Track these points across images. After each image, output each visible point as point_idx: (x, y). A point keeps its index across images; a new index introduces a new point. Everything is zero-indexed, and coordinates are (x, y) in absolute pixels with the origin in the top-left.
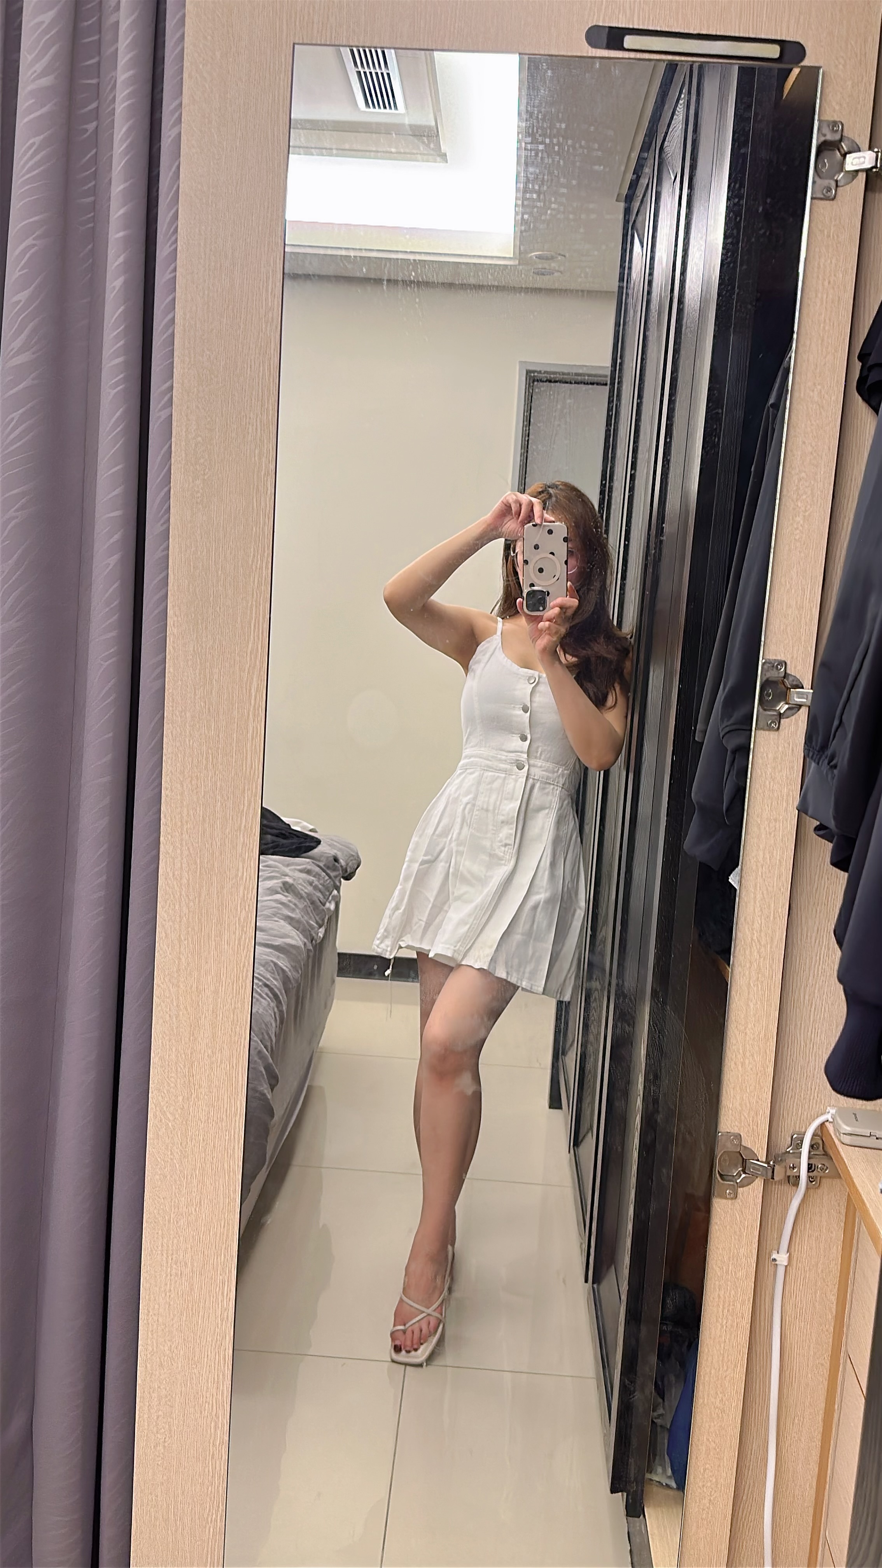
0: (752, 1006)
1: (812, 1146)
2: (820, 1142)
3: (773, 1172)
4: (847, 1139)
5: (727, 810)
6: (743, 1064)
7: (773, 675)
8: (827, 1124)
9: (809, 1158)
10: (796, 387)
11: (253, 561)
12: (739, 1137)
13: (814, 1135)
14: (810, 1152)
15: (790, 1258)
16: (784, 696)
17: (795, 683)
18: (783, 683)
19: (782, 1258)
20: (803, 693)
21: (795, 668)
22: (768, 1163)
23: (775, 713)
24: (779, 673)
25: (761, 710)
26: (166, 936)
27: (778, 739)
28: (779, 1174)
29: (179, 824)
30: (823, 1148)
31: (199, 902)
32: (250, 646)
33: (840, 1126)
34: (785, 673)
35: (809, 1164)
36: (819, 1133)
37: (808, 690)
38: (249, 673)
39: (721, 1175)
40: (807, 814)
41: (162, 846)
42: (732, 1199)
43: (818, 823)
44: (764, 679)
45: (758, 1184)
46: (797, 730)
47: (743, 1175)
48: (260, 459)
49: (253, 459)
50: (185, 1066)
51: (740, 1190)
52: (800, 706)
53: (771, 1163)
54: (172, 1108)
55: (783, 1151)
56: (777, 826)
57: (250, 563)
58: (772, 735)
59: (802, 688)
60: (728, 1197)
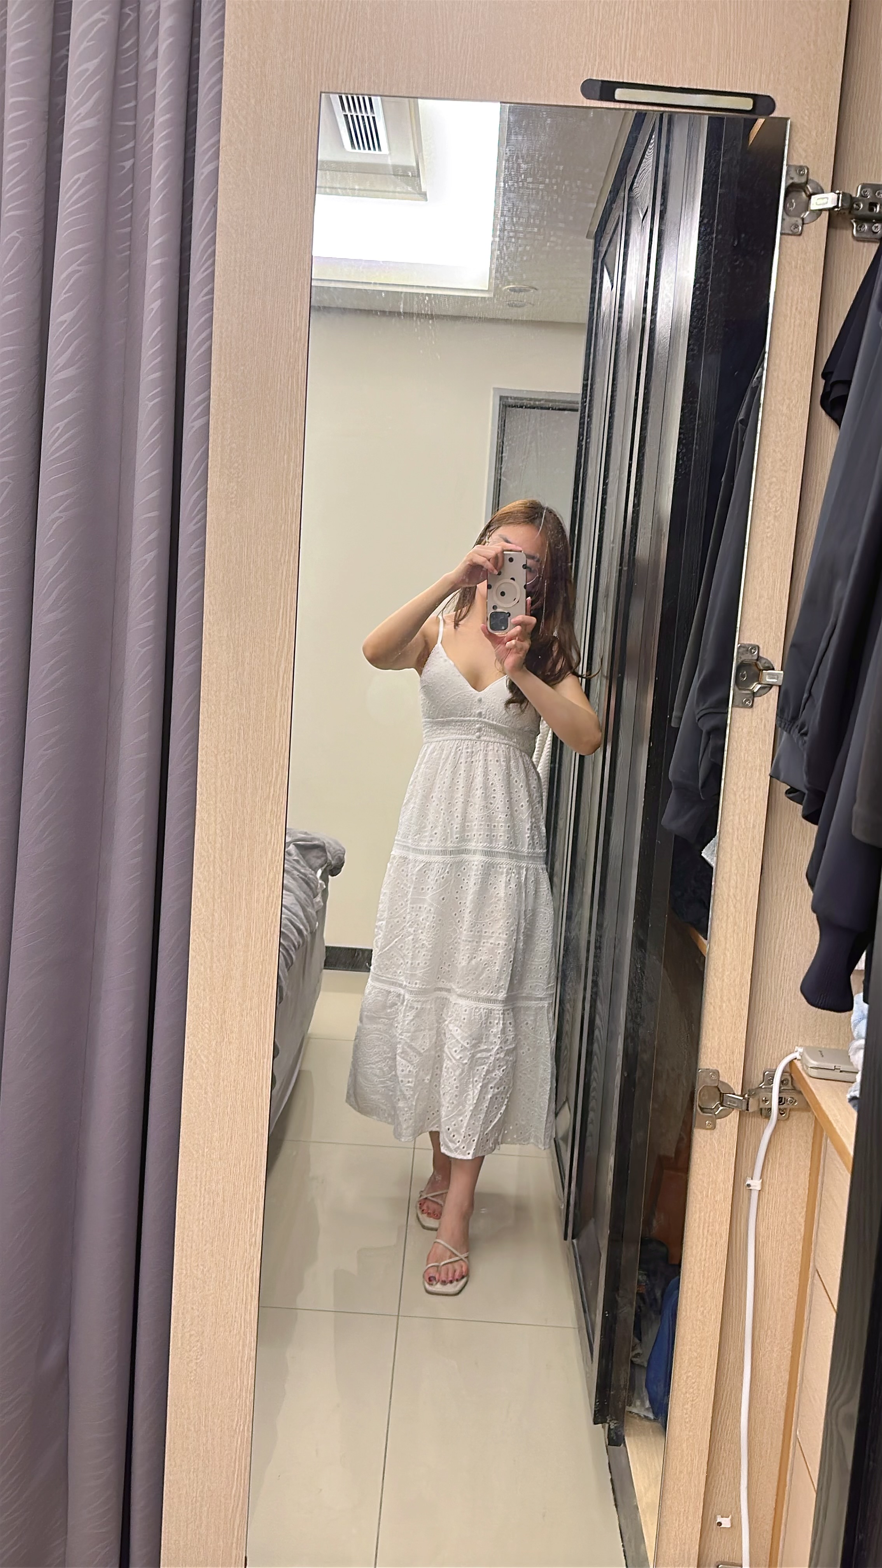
0: (728, 955)
1: (782, 1082)
2: (790, 1079)
3: (748, 1104)
4: (814, 1073)
5: (702, 787)
6: (721, 1007)
7: (747, 657)
8: (795, 1061)
9: (780, 1092)
10: (768, 401)
11: (282, 555)
12: (716, 1073)
13: (784, 1072)
14: (780, 1087)
15: (763, 1184)
16: (757, 677)
17: (766, 665)
18: (756, 665)
19: (756, 1184)
20: (773, 674)
21: (767, 652)
22: (743, 1096)
23: (749, 692)
24: (753, 656)
25: (737, 689)
26: (202, 895)
27: (752, 715)
29: (214, 793)
30: (792, 1084)
31: (231, 864)
32: (279, 630)
33: (808, 1062)
34: (758, 656)
35: (779, 1098)
36: (788, 1070)
37: (778, 671)
38: (277, 656)
39: (702, 1109)
40: (778, 779)
41: (197, 813)
42: (710, 1129)
43: (789, 787)
44: (740, 661)
45: (734, 1116)
46: (769, 706)
47: (721, 1108)
48: (288, 463)
49: (282, 464)
50: (217, 1013)
51: (718, 1121)
52: (771, 686)
53: (746, 1096)
54: (206, 1053)
55: (757, 1086)
56: (751, 794)
57: (279, 556)
58: (747, 712)
59: (773, 669)
60: (708, 1127)
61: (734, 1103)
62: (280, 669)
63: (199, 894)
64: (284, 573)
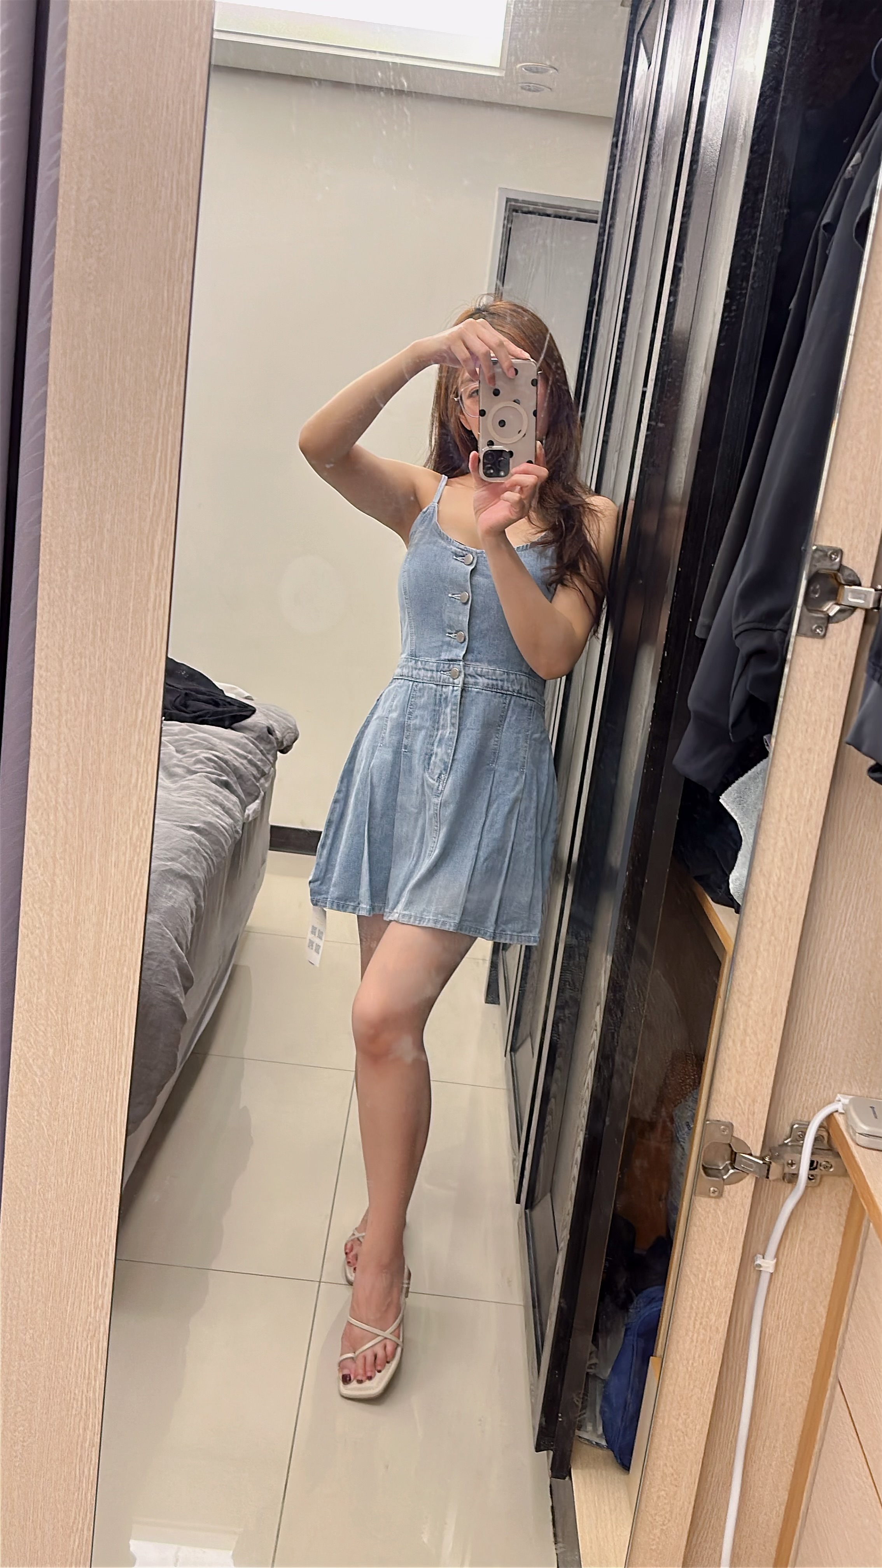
1: (816, 1140)
2: (826, 1137)
3: (768, 1170)
4: (863, 1141)
6: (743, 1042)
7: (824, 566)
8: (836, 1115)
9: (813, 1154)
11: (161, 373)
12: (730, 1126)
13: (820, 1127)
14: (813, 1146)
15: (777, 1265)
16: (833, 594)
17: (851, 578)
19: (767, 1264)
20: (860, 592)
21: (854, 558)
22: (763, 1159)
23: (822, 615)
24: (833, 565)
25: (805, 610)
26: (37, 852)
27: (823, 648)
28: (776, 1170)
29: (57, 713)
30: (828, 1141)
31: (81, 813)
32: (154, 486)
33: (856, 1124)
34: (840, 565)
35: (811, 1161)
36: (825, 1124)
37: (867, 589)
39: (705, 1170)
41: (33, 739)
42: (715, 1198)
43: (874, 763)
44: (814, 570)
45: (747, 1184)
46: (848, 638)
47: (731, 1171)
49: (165, 234)
50: (57, 1011)
51: (727, 1188)
52: (853, 609)
53: (767, 1159)
54: (40, 1062)
55: (780, 1143)
57: (157, 375)
58: (815, 644)
59: (860, 585)
60: (712, 1195)
61: (751, 1166)
62: (156, 542)
63: (34, 850)
64: (164, 399)
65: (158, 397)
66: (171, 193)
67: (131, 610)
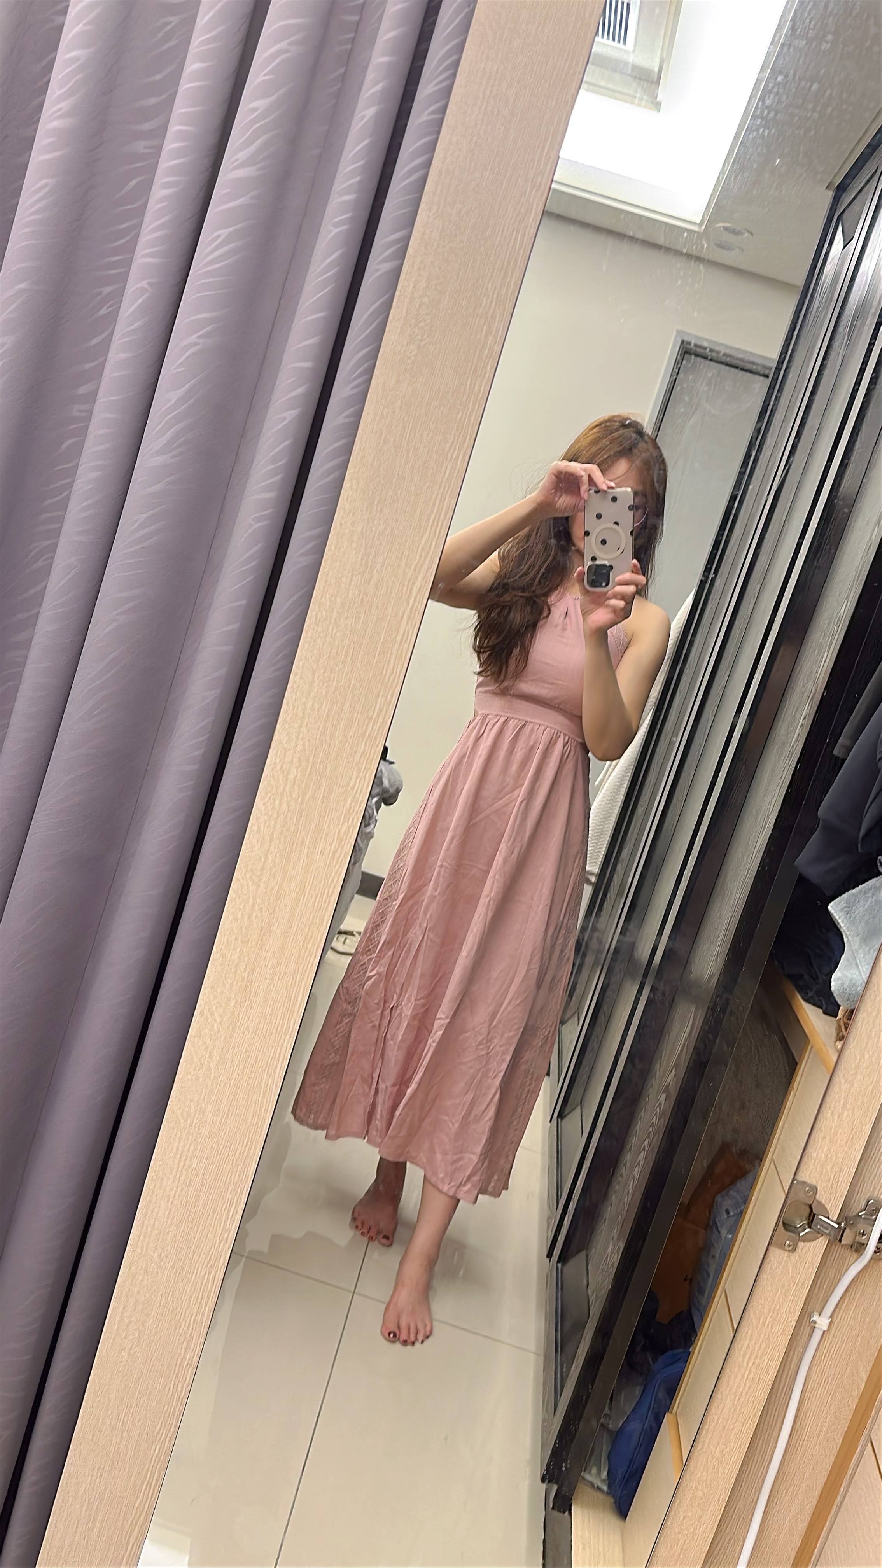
3: (841, 1235)
12: (815, 1189)
15: (830, 1325)
19: (822, 1322)
22: (839, 1224)
28: (848, 1236)
35: (880, 1235)
39: (785, 1225)
42: (789, 1251)
45: (821, 1244)
47: (808, 1230)
50: (245, 969)
51: (801, 1244)
53: (843, 1225)
54: (221, 1011)
60: (787, 1248)
61: (826, 1228)
63: (256, 828)
64: (449, 470)
65: (444, 468)
66: (491, 303)
67: (382, 640)
